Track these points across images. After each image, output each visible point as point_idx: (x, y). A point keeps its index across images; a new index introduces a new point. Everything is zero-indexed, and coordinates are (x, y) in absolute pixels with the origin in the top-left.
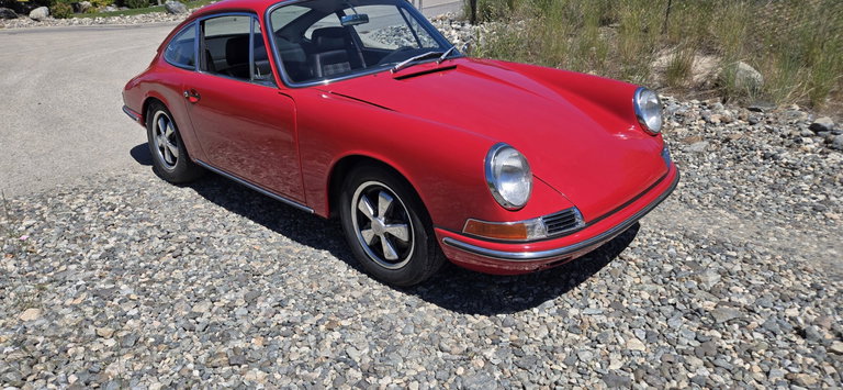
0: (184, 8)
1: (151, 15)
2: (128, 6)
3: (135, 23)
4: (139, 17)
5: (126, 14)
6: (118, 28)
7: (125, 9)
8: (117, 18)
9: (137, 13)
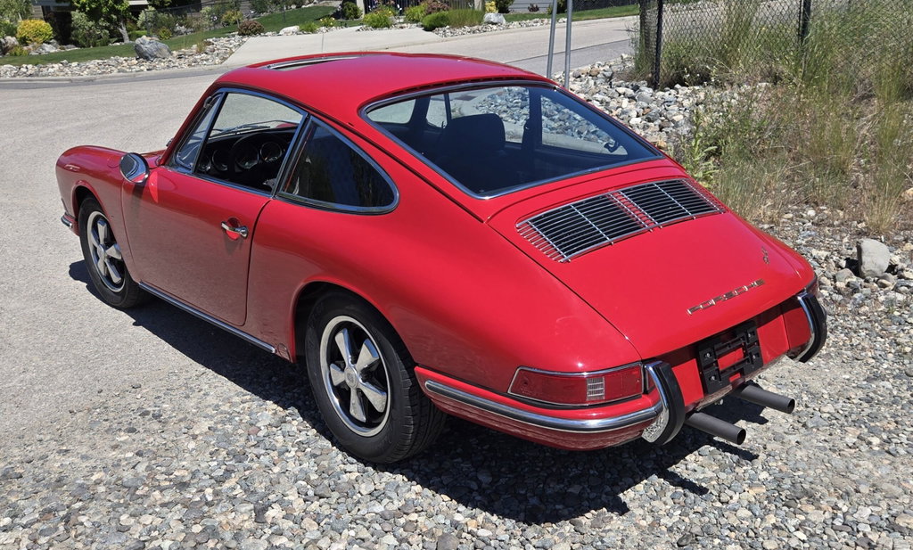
0: (165, 51)
1: (112, 61)
2: (76, 44)
3: (85, 74)
4: (93, 64)
5: (71, 58)
6: (56, 84)
7: (71, 48)
8: (56, 66)
9: (89, 57)
